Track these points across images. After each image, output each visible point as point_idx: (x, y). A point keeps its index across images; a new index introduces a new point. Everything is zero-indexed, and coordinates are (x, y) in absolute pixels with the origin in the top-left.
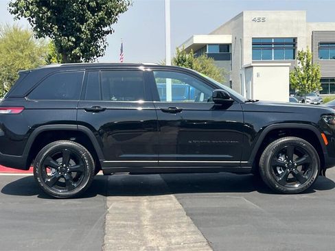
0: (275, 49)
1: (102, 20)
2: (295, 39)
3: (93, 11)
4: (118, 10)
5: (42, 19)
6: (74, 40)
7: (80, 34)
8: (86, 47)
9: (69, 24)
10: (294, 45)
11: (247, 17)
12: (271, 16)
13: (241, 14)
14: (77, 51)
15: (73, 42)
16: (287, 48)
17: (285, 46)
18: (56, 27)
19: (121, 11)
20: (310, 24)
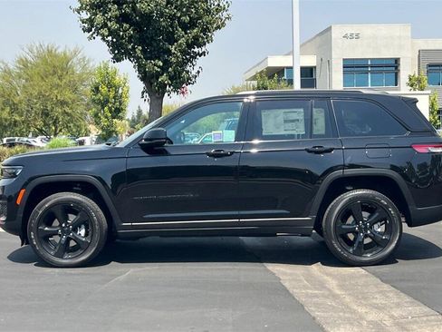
0: (372, 72)
1: (196, 38)
2: (397, 61)
3: (185, 27)
4: (215, 26)
5: (123, 38)
6: (161, 64)
7: (168, 56)
8: (175, 73)
9: (155, 44)
10: (396, 68)
11: (337, 33)
12: (367, 30)
13: (329, 29)
14: (163, 78)
15: (159, 67)
16: (387, 72)
17: (385, 69)
18: (140, 48)
19: (218, 27)
20: (416, 41)
